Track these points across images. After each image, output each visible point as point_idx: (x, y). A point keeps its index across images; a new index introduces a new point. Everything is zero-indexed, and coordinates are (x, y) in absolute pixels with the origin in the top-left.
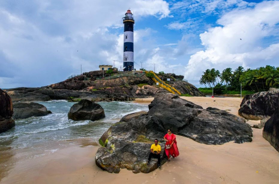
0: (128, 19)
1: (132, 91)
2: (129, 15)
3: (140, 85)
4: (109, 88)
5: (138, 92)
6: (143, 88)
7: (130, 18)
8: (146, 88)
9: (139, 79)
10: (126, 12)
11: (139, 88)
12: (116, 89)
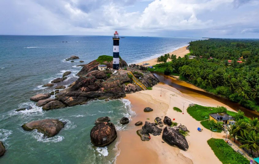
0: (116, 38)
1: (123, 89)
2: (116, 35)
3: (126, 83)
4: (112, 89)
5: (126, 89)
6: (128, 86)
7: (117, 37)
8: (129, 86)
9: (125, 80)
10: (115, 33)
11: (126, 87)
12: (115, 89)
